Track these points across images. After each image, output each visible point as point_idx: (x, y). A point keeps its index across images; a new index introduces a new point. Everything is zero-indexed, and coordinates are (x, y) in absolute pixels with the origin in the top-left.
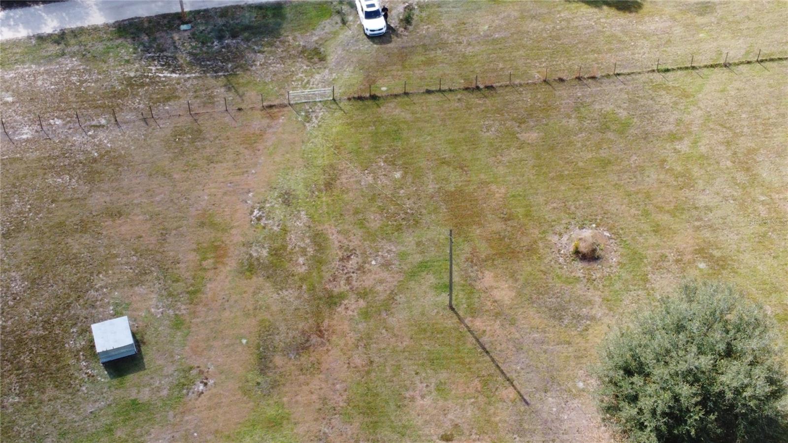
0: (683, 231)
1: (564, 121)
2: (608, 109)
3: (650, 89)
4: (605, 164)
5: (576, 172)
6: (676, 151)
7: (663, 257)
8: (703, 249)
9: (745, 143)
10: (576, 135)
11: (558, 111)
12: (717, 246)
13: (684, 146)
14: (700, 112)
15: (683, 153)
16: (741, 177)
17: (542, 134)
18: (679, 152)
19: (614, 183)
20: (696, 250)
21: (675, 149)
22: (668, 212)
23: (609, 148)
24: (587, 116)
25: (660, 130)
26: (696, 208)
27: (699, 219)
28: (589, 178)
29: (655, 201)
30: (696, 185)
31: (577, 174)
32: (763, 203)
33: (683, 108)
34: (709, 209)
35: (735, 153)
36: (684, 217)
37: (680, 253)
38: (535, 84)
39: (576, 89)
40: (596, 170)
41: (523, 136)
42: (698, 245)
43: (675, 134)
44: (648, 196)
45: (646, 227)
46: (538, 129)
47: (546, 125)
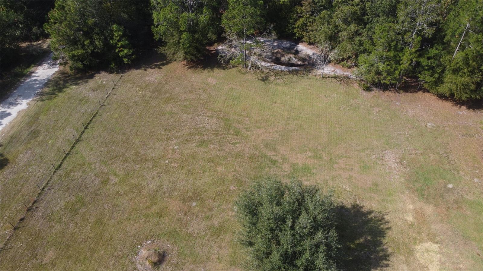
0: (168, 203)
1: (53, 231)
2: (63, 204)
3: (65, 179)
4: (100, 222)
5: (96, 240)
6: (115, 184)
7: (180, 220)
8: (184, 199)
9: (130, 154)
10: (68, 228)
11: (44, 231)
12: (185, 192)
13: (114, 180)
14: (98, 164)
15: (118, 182)
16: (149, 164)
17: (53, 248)
18: (116, 183)
19: (116, 223)
20: (183, 203)
21: (113, 184)
22: (151, 205)
23: (90, 215)
24: (59, 217)
25: (96, 185)
26: (157, 191)
27: (165, 193)
28: (104, 234)
29: (141, 208)
30: (142, 185)
31: (97, 240)
32: (170, 162)
33: (89, 170)
34: (161, 186)
35: (133, 161)
36: (159, 199)
37: (181, 210)
38: (12, 236)
39: (35, 214)
40: (101, 228)
41: (47, 260)
42: (180, 200)
43: (104, 180)
44: (136, 210)
45: (156, 220)
46: (47, 249)
47: (48, 242)
